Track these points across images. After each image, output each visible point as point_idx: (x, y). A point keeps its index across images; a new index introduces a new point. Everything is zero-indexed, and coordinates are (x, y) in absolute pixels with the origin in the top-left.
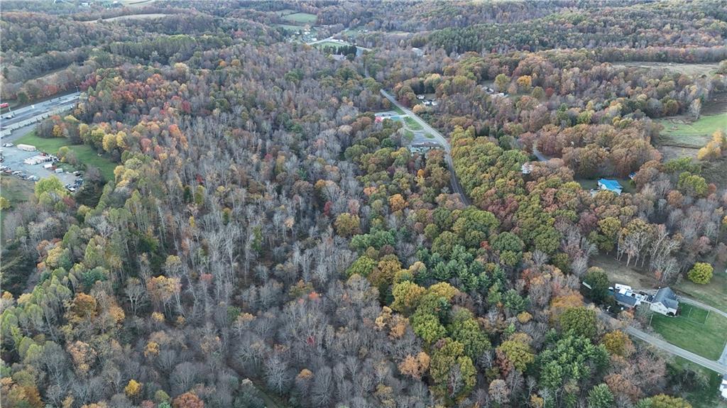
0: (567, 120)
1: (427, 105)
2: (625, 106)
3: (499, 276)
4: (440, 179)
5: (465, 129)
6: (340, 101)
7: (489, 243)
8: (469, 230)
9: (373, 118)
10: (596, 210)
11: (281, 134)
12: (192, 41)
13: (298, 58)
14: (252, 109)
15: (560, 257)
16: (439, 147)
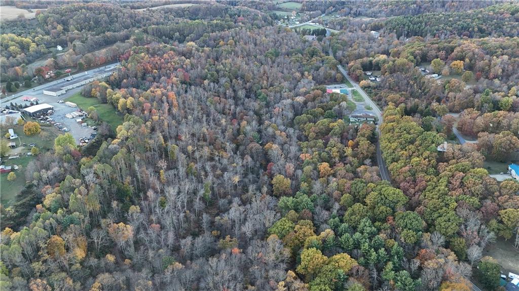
1: (371, 81)
3: (397, 253)
4: (364, 152)
5: (397, 106)
8: (379, 204)
9: (324, 91)
10: (499, 198)
11: (250, 101)
12: (204, 25)
13: (279, 38)
14: (234, 80)
15: (457, 241)
16: (373, 119)
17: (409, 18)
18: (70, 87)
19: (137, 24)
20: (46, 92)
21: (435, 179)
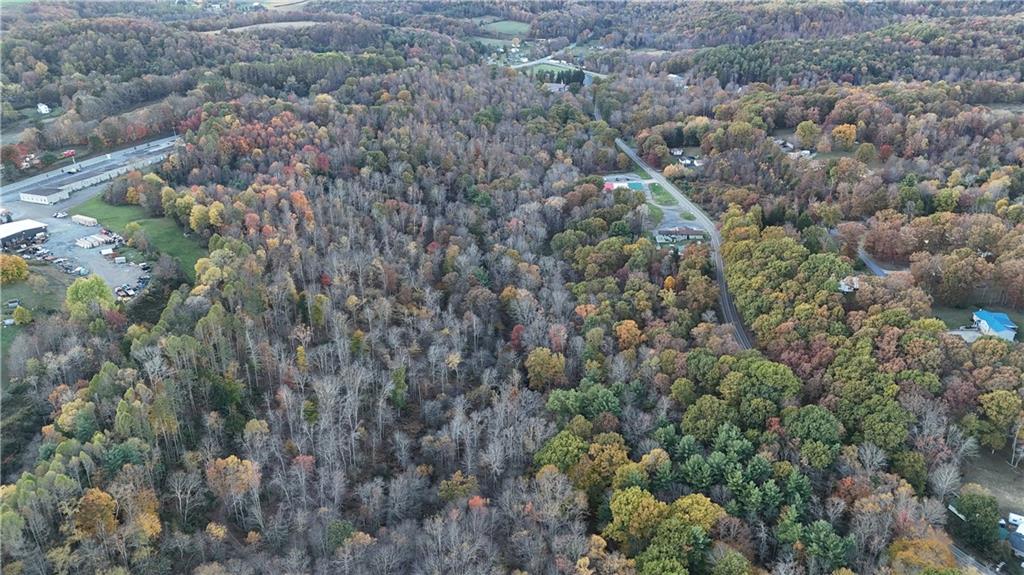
0: (916, 201)
1: (686, 165)
2: (1016, 181)
3: (799, 488)
4: (700, 297)
5: (746, 209)
6: (553, 155)
7: (781, 422)
8: (749, 396)
9: (600, 185)
10: (975, 373)
11: (458, 208)
12: (346, 61)
13: (496, 88)
14: (420, 168)
15: (908, 458)
16: (701, 237)
17: (740, 50)
18: (78, 185)
19: (205, 60)
20: (26, 197)
21: (848, 342)
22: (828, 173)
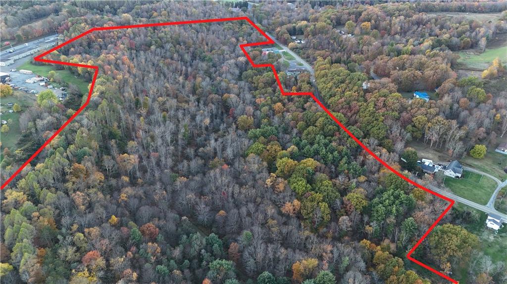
0: (394, 52)
2: (435, 43)
3: (346, 154)
5: (325, 59)
6: (238, 40)
7: (340, 134)
8: (327, 125)
10: (411, 111)
14: (177, 46)
15: (386, 142)
22: (359, 43)
